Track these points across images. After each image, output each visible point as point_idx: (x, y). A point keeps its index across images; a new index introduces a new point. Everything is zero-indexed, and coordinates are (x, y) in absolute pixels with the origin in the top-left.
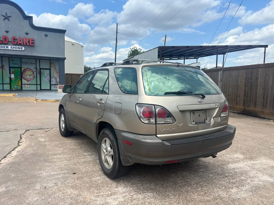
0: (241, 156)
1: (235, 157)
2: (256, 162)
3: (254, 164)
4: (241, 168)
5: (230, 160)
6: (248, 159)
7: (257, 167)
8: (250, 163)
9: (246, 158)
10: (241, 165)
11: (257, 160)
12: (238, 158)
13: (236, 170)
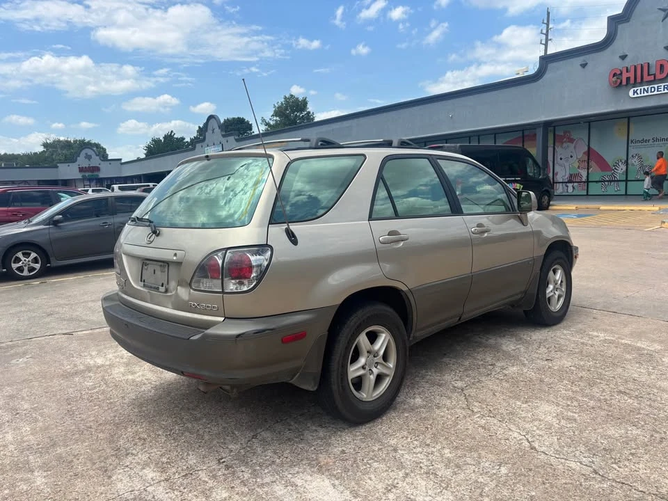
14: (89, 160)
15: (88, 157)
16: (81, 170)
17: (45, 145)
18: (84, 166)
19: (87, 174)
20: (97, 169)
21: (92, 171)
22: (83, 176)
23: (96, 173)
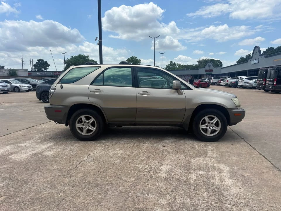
0: (47, 153)
1: (52, 151)
2: (30, 153)
3: (33, 150)
4: (43, 145)
5: (54, 147)
6: (39, 153)
7: (30, 149)
8: (37, 150)
9: (41, 153)
10: (44, 147)
11: (31, 154)
12: (49, 151)
13: (46, 143)
14: (210, 67)
15: (209, 66)
16: (206, 71)
17: (199, 62)
18: (207, 69)
19: (208, 72)
20: (212, 71)
21: (210, 71)
22: (206, 73)
23: (211, 72)
